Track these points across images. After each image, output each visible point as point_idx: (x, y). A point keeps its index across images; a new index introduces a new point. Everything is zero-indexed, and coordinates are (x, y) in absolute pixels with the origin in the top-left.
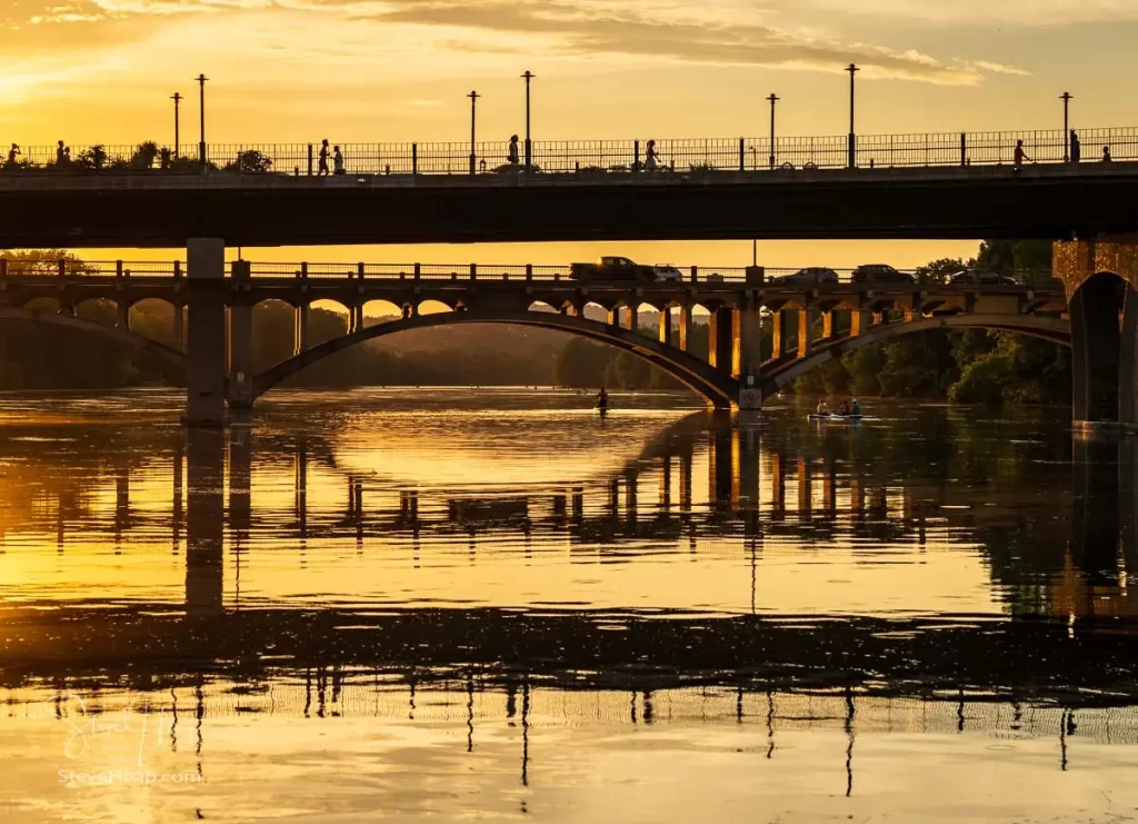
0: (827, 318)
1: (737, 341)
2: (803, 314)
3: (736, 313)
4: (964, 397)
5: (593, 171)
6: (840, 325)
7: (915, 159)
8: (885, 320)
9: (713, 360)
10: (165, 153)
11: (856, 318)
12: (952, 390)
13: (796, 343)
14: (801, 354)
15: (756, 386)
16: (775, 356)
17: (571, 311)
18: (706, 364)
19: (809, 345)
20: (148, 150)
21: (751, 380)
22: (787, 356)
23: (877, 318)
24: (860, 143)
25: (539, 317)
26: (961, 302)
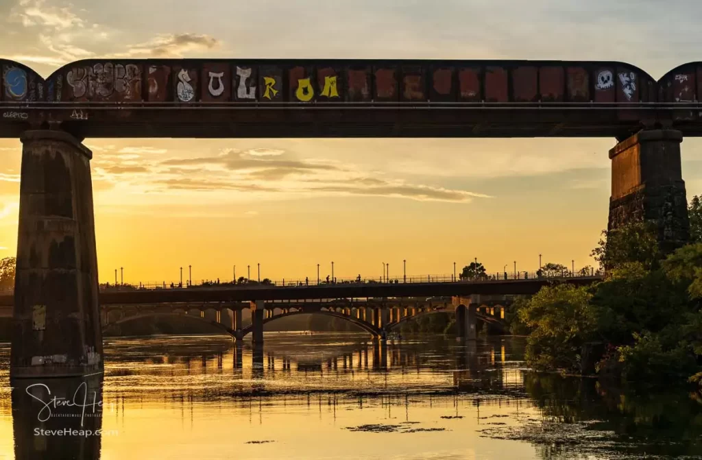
0: (406, 310)
1: (380, 318)
2: (398, 310)
3: (380, 310)
4: (448, 333)
5: (346, 282)
6: (409, 313)
7: (419, 281)
8: (422, 311)
9: (373, 324)
10: (246, 279)
11: (413, 310)
12: (445, 331)
13: (397, 318)
14: (398, 321)
15: (386, 330)
16: (391, 321)
17: (333, 310)
18: (371, 324)
19: (400, 319)
20: (241, 279)
21: (384, 329)
22: (394, 321)
23: (420, 310)
24: (407, 277)
25: (323, 312)
26: (443, 306)
